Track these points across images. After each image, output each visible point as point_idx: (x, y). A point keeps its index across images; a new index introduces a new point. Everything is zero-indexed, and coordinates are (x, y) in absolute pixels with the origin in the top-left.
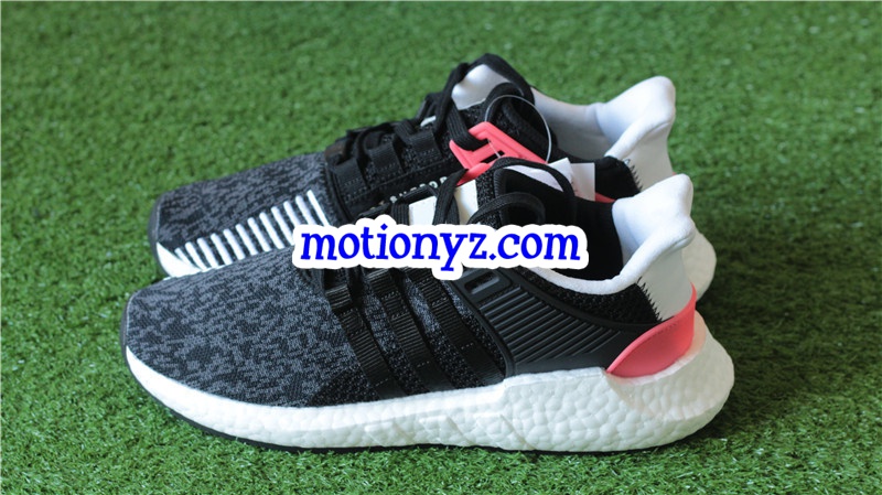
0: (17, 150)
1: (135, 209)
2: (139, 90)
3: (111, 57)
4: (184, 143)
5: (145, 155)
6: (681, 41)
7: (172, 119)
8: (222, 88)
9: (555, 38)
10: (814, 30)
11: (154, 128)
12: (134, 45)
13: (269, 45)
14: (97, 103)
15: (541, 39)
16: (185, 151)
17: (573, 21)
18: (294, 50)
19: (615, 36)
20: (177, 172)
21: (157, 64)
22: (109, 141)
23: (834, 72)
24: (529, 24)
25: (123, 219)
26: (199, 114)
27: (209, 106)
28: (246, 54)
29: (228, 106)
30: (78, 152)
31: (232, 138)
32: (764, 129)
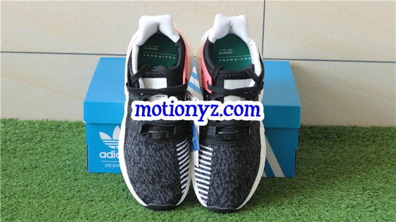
0: (16, 209)
4: (83, 207)
20: (82, 218)
30: (41, 210)
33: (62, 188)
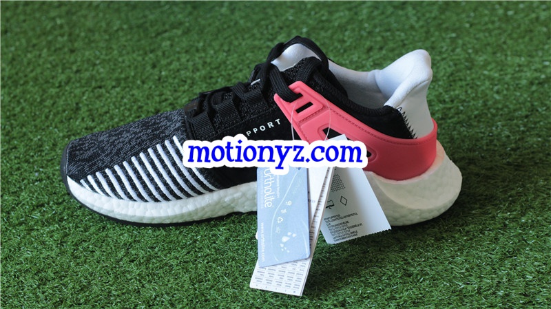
1: (55, 145)
2: (54, 67)
3: (34, 46)
4: (86, 100)
5: (60, 109)
6: (421, 23)
7: (78, 85)
8: (111, 63)
9: (336, 24)
10: (510, 13)
11: (66, 91)
12: (50, 38)
13: (142, 35)
14: (26, 76)
15: (326, 25)
16: (88, 105)
17: (347, 13)
18: (159, 38)
19: (376, 21)
20: (83, 119)
21: (66, 50)
22: (35, 100)
23: (527, 39)
24: (318, 15)
25: (46, 152)
26: (96, 81)
27: (102, 75)
28: (126, 41)
29: (116, 75)
30: (14, 108)
31: (119, 96)
32: (482, 78)
33: (49, 66)
